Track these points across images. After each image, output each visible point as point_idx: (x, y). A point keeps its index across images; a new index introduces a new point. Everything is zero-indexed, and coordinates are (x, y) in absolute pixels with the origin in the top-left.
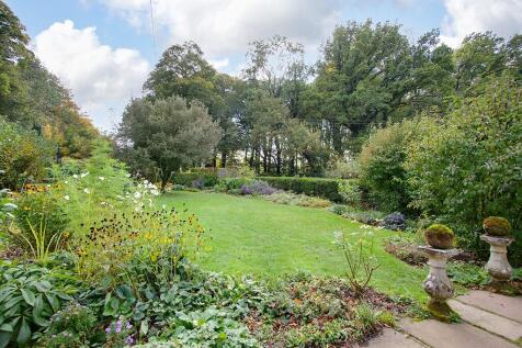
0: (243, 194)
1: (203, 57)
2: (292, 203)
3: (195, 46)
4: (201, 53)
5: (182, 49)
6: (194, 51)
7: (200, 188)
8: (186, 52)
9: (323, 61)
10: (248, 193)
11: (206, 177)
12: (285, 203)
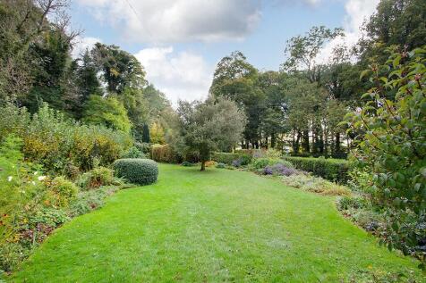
0: (266, 174)
1: (245, 62)
2: (304, 187)
3: (240, 54)
4: (245, 58)
5: (230, 59)
6: (239, 58)
7: (237, 166)
8: (233, 61)
9: (367, 38)
10: (270, 174)
11: (244, 157)
12: (297, 187)
